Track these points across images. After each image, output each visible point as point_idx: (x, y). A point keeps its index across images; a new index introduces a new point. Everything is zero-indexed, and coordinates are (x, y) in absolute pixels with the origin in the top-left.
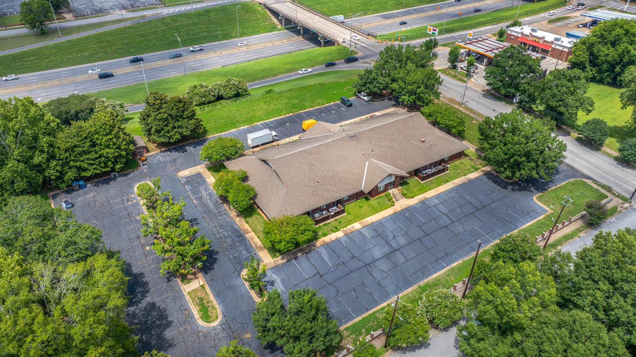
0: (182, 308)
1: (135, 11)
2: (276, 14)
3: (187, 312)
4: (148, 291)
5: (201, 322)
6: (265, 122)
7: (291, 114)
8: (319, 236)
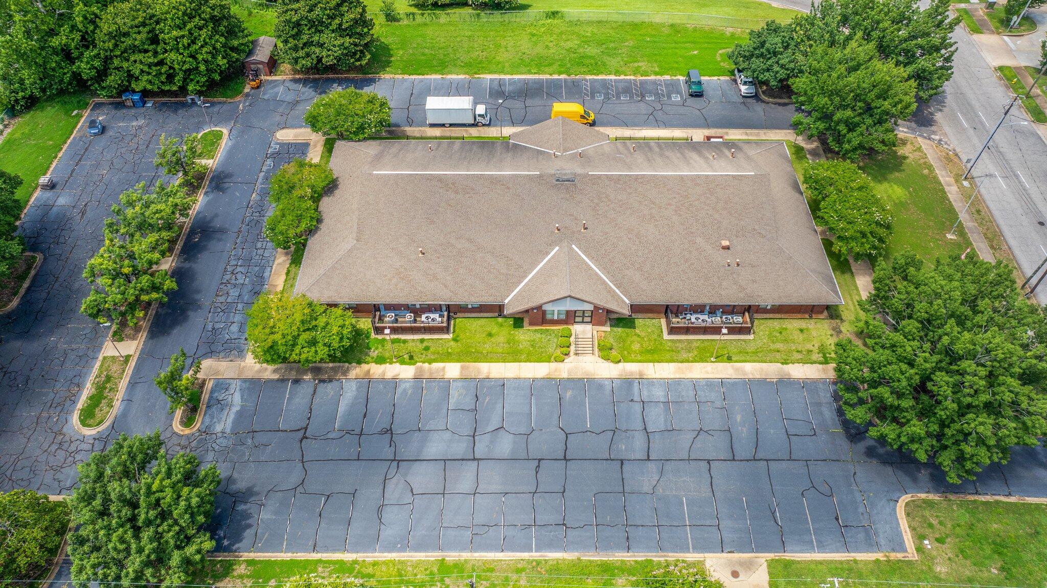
3: (76, 390)
5: (75, 418)
6: (503, 77)
7: (563, 76)
8: (368, 359)
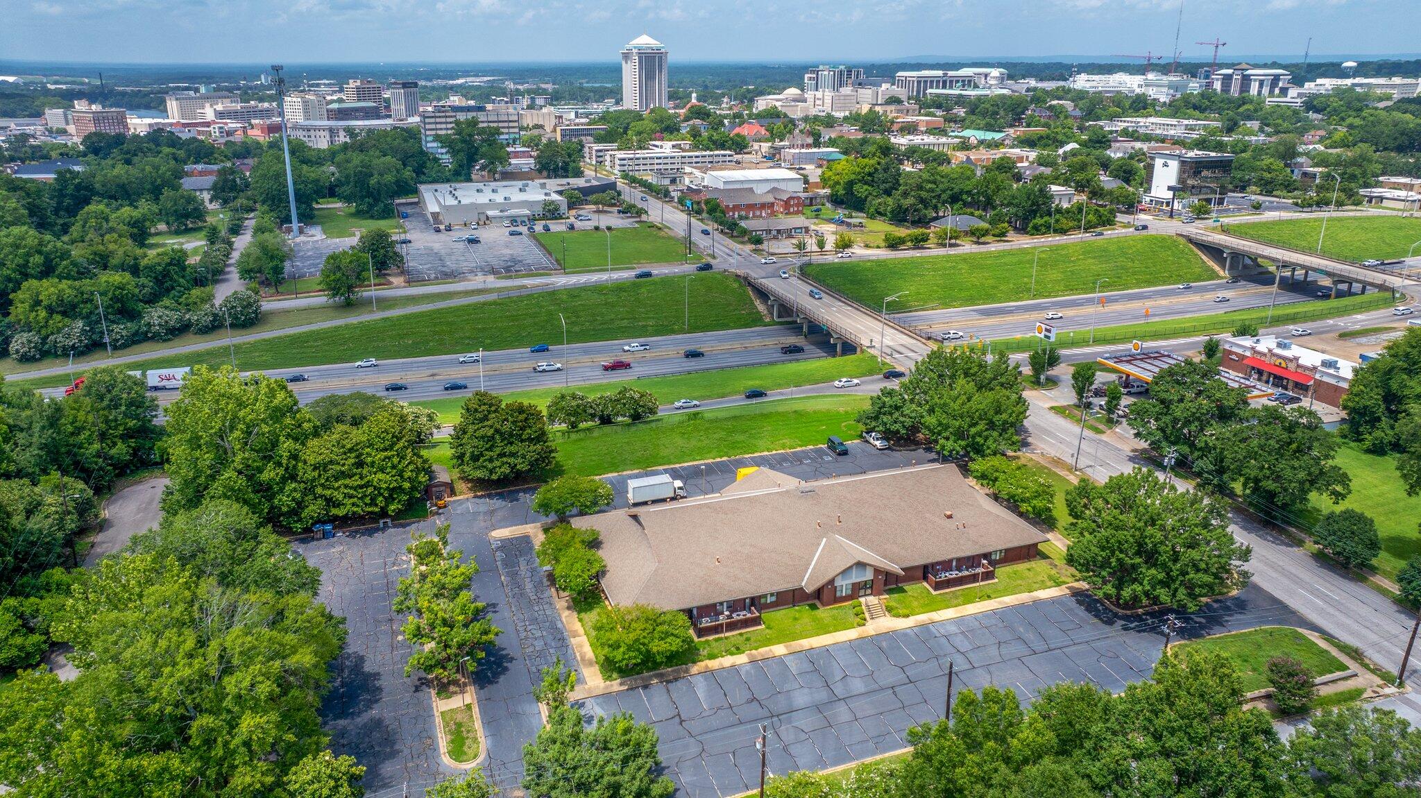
0: (424, 734)
1: (510, 277)
2: (763, 294)
3: (429, 741)
4: (377, 701)
5: (446, 760)
6: (673, 466)
7: (725, 459)
8: (700, 658)
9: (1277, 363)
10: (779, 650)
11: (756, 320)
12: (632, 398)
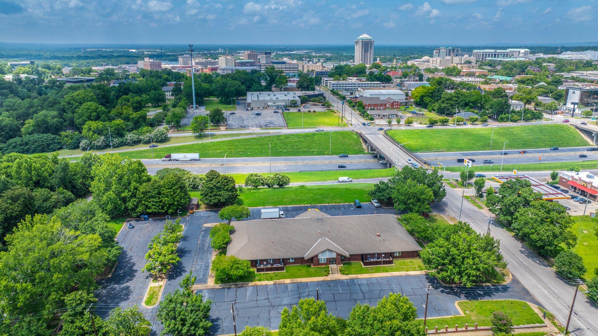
0: (141, 294)
1: (266, 129)
3: (141, 296)
4: (131, 280)
5: (143, 304)
6: (287, 206)
7: (309, 205)
8: (255, 280)
9: (583, 185)
10: (288, 281)
11: (361, 151)
12: (278, 177)
